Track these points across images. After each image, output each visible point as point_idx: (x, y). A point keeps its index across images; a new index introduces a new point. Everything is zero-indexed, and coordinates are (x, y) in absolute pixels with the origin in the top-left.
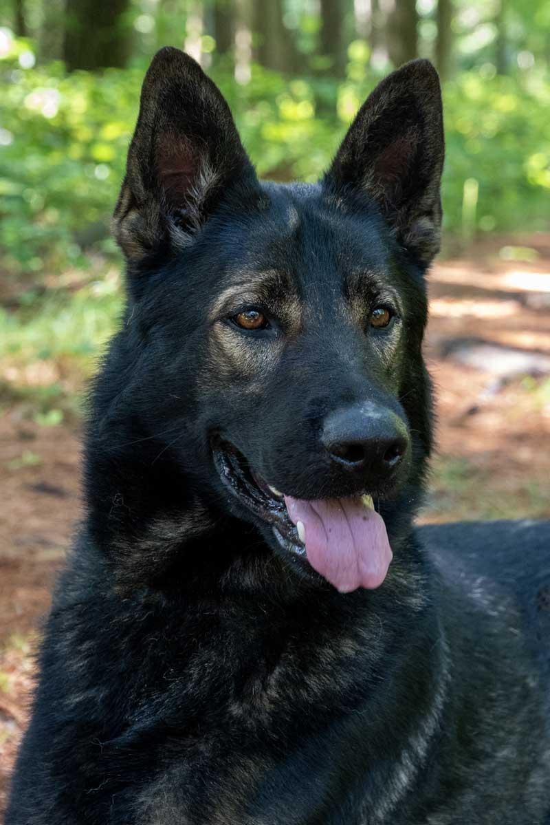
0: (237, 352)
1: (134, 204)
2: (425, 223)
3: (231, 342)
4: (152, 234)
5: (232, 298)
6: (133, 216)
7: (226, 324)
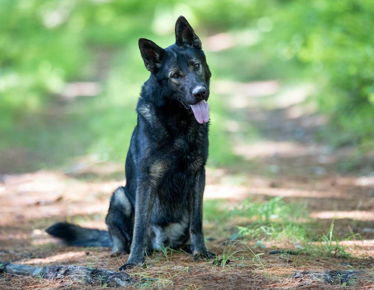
0: (176, 82)
1: (147, 64)
2: (197, 40)
3: (174, 80)
4: (152, 67)
5: (171, 74)
6: (148, 65)
7: (172, 78)
